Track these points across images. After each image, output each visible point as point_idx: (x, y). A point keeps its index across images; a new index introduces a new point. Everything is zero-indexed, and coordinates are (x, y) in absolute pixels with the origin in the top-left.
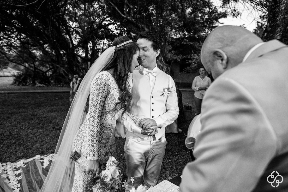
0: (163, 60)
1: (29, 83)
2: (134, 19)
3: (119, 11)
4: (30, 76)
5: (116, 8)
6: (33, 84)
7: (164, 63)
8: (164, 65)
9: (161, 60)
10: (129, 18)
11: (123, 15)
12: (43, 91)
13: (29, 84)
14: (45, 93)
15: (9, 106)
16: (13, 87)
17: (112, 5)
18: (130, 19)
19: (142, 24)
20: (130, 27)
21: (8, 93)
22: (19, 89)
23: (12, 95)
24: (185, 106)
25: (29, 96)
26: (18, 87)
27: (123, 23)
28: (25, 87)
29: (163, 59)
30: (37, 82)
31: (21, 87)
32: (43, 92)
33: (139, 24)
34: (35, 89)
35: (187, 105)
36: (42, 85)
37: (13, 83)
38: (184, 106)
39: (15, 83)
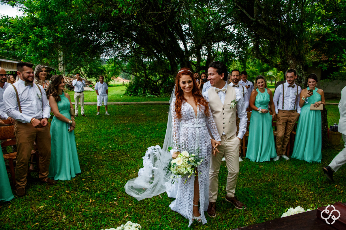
0: (302, 69)
1: (140, 93)
2: (265, 21)
3: (247, 15)
4: (141, 86)
5: (244, 11)
6: (143, 95)
7: (303, 73)
8: (303, 75)
9: (300, 68)
10: (259, 21)
11: (252, 19)
12: (155, 102)
13: (140, 95)
14: (157, 105)
15: (128, 117)
16: (126, 97)
17: (239, 9)
18: (261, 22)
19: (276, 27)
20: (260, 32)
21: (124, 104)
22: (133, 100)
23: (128, 106)
24: (331, 127)
25: (143, 108)
26: (130, 97)
27: (252, 27)
28: (136, 98)
29: (301, 67)
30: (147, 92)
31: (132, 97)
32: (156, 104)
33: (272, 27)
34: (147, 101)
35: (334, 126)
36: (152, 96)
37: (125, 93)
38: (329, 127)
39: (128, 93)
